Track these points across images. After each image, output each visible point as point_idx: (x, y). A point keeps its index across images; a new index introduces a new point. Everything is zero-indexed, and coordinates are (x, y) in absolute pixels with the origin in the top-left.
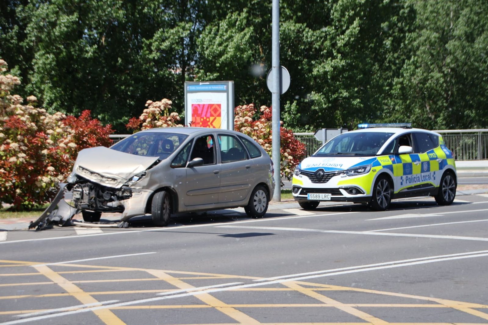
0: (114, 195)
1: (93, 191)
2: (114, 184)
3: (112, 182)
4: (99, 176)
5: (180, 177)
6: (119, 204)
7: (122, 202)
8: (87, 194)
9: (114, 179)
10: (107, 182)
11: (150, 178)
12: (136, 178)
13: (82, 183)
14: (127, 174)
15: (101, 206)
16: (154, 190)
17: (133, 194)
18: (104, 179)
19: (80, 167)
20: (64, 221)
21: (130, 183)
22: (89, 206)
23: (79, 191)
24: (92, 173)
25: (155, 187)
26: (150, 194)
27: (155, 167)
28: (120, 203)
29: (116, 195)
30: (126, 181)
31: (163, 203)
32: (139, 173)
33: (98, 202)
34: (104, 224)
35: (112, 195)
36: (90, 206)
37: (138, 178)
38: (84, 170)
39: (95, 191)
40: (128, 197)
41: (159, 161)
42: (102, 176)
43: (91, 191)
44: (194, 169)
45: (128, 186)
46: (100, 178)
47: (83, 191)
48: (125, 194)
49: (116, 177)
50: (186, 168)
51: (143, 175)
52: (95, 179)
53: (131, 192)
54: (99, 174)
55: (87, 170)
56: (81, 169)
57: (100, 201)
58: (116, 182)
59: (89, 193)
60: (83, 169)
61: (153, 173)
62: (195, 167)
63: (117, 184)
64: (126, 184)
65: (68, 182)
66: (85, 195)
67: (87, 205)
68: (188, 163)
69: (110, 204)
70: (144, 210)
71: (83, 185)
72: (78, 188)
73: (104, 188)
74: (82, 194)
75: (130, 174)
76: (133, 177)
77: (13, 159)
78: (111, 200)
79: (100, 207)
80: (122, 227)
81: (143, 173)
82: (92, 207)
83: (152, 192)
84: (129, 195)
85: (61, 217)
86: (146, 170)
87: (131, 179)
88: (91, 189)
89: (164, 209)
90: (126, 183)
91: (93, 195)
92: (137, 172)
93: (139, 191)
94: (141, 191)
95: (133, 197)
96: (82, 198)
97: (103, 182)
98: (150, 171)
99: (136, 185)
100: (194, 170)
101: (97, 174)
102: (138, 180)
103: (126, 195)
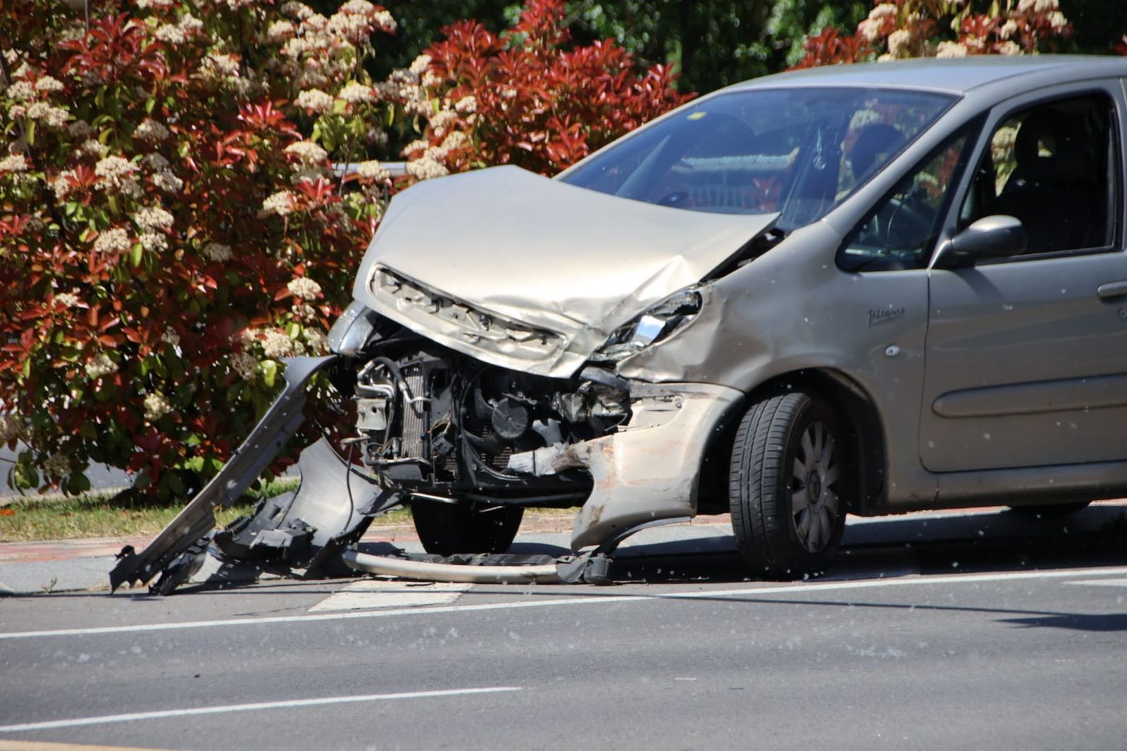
0: (544, 412)
1: (447, 395)
2: (544, 357)
3: (535, 347)
4: (470, 317)
5: (888, 316)
6: (565, 462)
7: (581, 447)
8: (420, 408)
9: (545, 334)
10: (508, 347)
11: (722, 322)
12: (652, 325)
13: (395, 354)
14: (606, 305)
15: (485, 469)
16: (745, 386)
17: (636, 408)
18: (495, 334)
19: (386, 271)
20: (317, 548)
21: (622, 354)
22: (425, 469)
23: (382, 396)
24: (440, 301)
25: (748, 372)
26: (722, 407)
27: (748, 267)
28: (573, 457)
29: (555, 415)
30: (600, 343)
31: (792, 451)
32: (667, 301)
33: (468, 454)
34: (498, 564)
35: (533, 414)
36: (433, 468)
37: (661, 324)
38: (406, 287)
39: (456, 395)
40: (609, 426)
41: (780, 235)
42: (489, 319)
43: (438, 396)
44: (978, 274)
45: (609, 365)
46: (477, 328)
47: (399, 394)
48: (598, 410)
49: (553, 319)
50: (928, 272)
51: (685, 310)
52: (452, 335)
53: (626, 401)
54: (470, 308)
55: (416, 286)
56: (391, 280)
57: (477, 448)
58: (551, 344)
59: (427, 406)
60: (401, 280)
61: (732, 297)
62: (983, 269)
63: (554, 360)
64: (603, 357)
65: (332, 352)
66: (408, 413)
67: (417, 468)
68: (943, 244)
69: (520, 460)
70: (686, 491)
71: (399, 365)
72: (378, 381)
73: (495, 380)
74: (395, 408)
75: (623, 302)
76: (637, 319)
77: (112, 239)
78: (533, 441)
79: (478, 473)
80: (583, 581)
81: (688, 300)
82: (444, 475)
83: (734, 395)
84: (614, 412)
85: (304, 526)
86: (704, 281)
87: (626, 332)
88: (436, 383)
89: (797, 485)
90: (600, 351)
91: (445, 413)
92: (657, 292)
93: (668, 394)
94: (676, 393)
95: (633, 421)
96: (396, 430)
97: (492, 347)
98: (720, 291)
99: (650, 364)
100: (981, 283)
101: (463, 304)
102: (659, 338)
103: (605, 412)
